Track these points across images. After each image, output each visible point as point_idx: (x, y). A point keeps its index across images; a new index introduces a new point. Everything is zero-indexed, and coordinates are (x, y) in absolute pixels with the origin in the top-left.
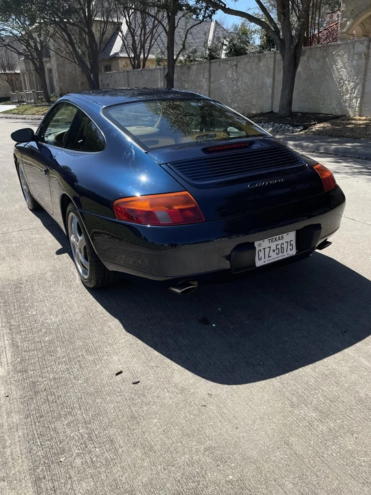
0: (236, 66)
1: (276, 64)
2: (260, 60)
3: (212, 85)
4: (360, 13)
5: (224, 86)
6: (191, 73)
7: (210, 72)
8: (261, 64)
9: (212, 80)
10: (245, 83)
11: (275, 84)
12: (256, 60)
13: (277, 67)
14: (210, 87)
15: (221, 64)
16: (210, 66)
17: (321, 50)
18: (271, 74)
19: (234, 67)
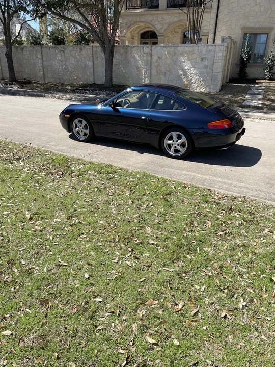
0: (64, 52)
1: (94, 53)
2: (81, 50)
3: (45, 63)
4: (131, 25)
5: (55, 65)
6: (25, 52)
7: (42, 53)
8: (83, 52)
9: (44, 59)
10: (72, 63)
11: (95, 66)
12: (79, 50)
13: (94, 55)
14: (43, 64)
15: (51, 49)
16: (42, 50)
17: (123, 49)
18: (92, 60)
19: (62, 52)
